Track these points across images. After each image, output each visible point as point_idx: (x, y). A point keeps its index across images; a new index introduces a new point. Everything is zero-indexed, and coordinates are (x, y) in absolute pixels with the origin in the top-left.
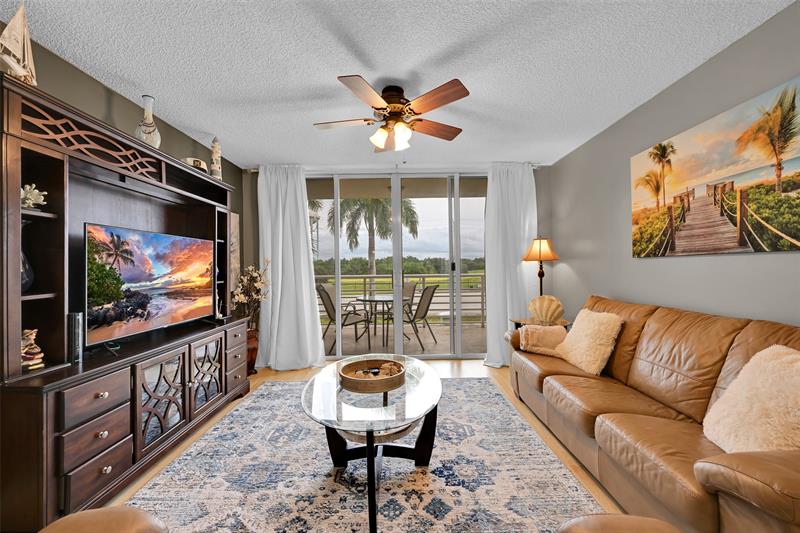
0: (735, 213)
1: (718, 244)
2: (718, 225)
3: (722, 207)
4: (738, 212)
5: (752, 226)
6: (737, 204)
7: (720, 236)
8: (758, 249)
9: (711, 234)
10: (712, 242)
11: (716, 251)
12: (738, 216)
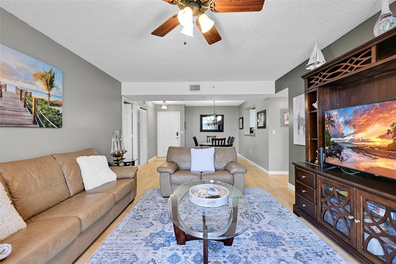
0: (32, 108)
1: (22, 121)
2: (22, 112)
3: (25, 103)
4: (33, 108)
5: (39, 116)
6: (33, 104)
7: (24, 117)
8: (41, 126)
9: (18, 116)
10: (18, 120)
11: (20, 125)
12: (33, 109)
